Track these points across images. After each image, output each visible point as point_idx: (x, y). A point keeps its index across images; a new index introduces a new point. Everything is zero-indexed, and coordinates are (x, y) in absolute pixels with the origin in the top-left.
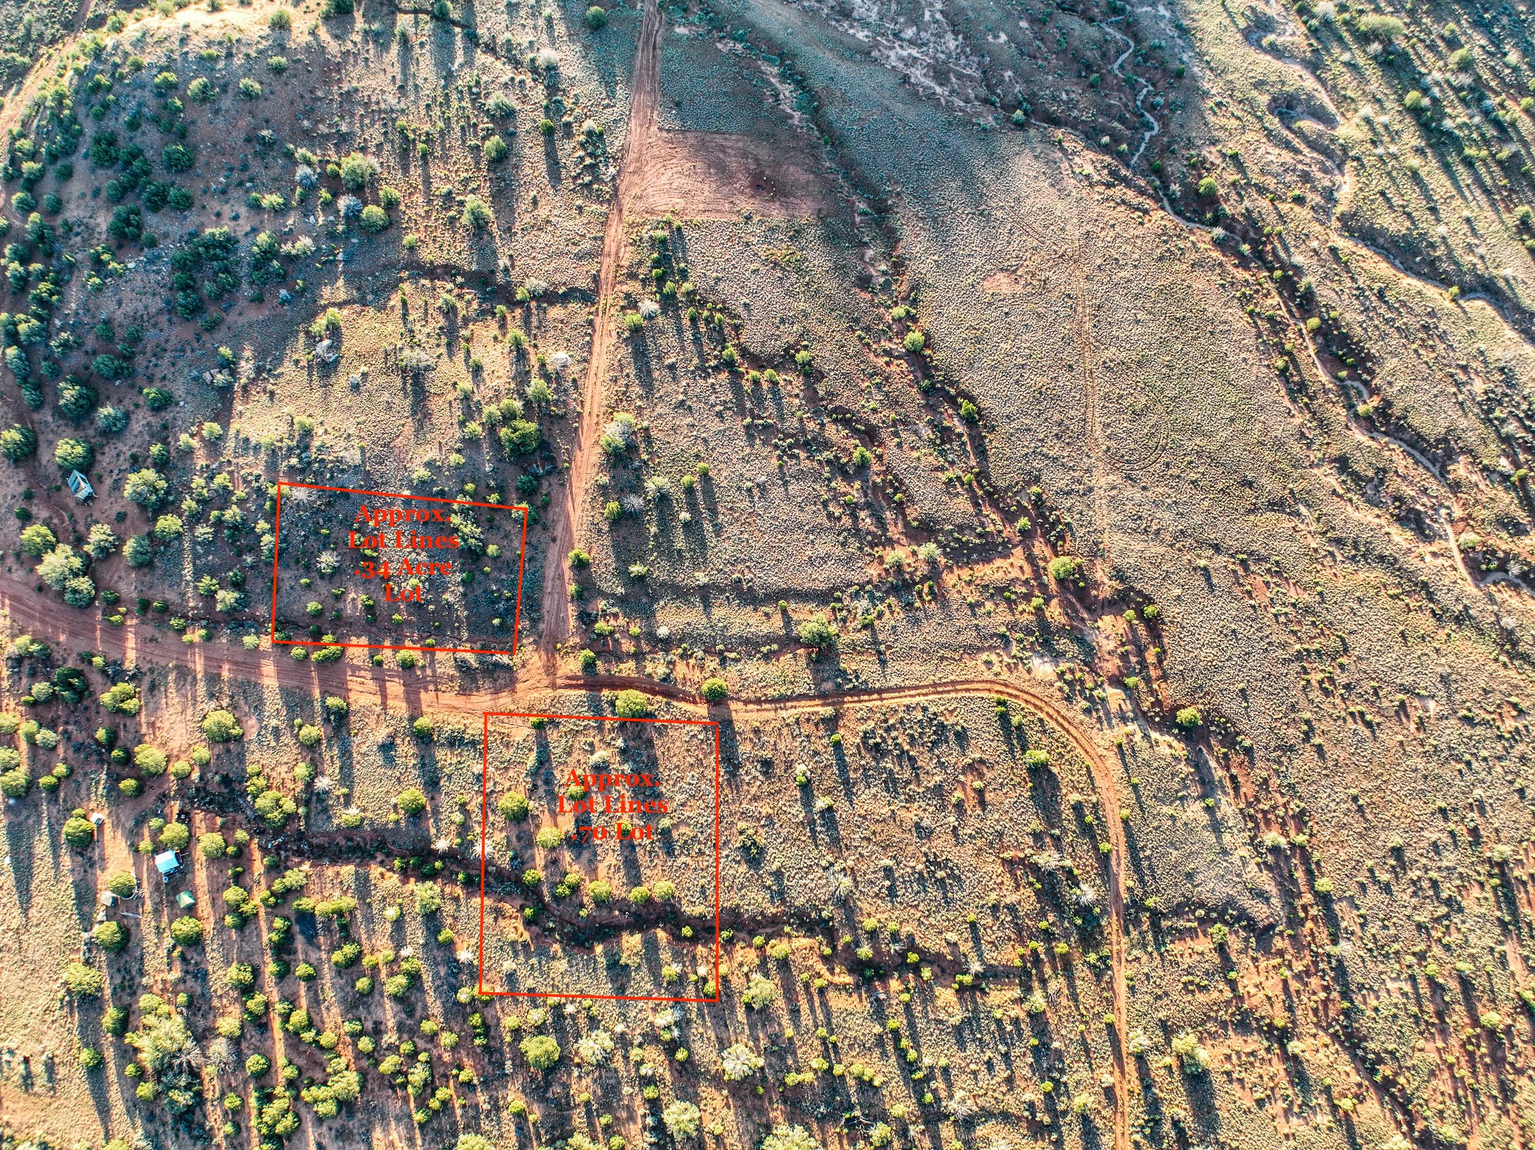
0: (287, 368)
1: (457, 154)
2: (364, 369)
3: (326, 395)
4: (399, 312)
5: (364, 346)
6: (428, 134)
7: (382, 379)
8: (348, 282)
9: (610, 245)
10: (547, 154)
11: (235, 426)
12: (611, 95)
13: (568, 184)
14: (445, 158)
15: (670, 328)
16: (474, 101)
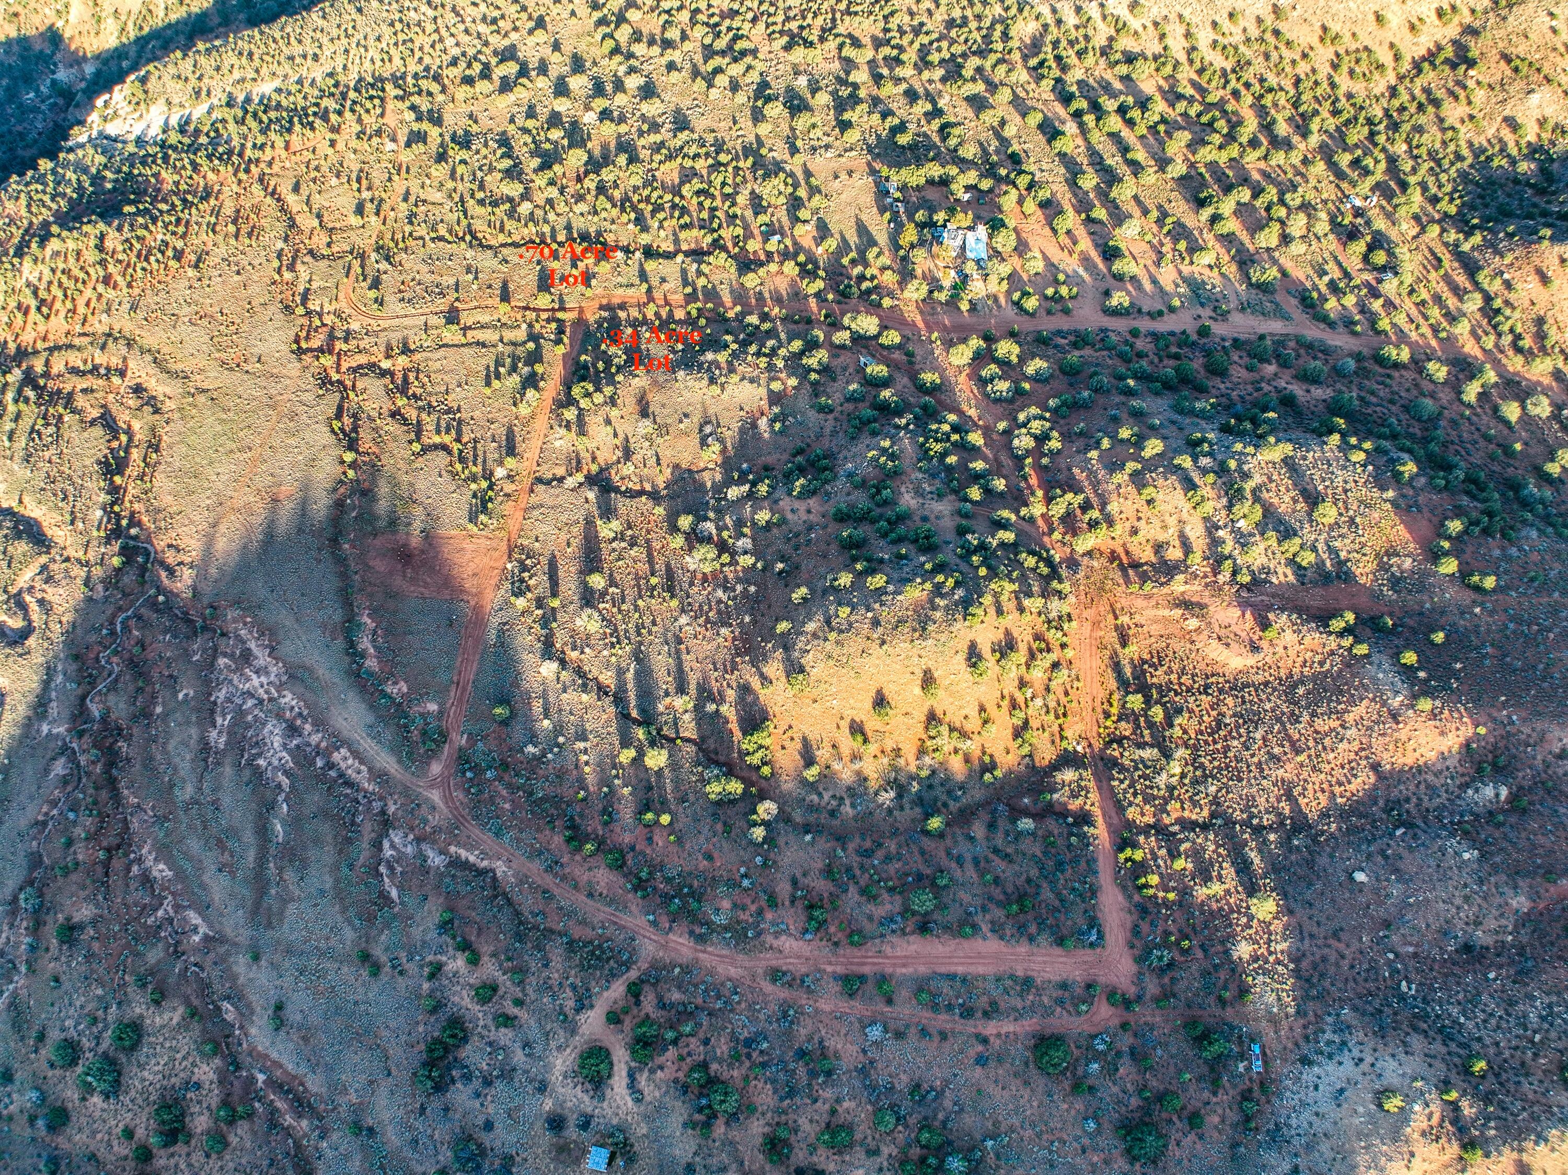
0: (736, 426)
1: (630, 581)
2: (682, 426)
3: (705, 411)
4: (664, 462)
5: (684, 440)
6: (652, 596)
7: (669, 421)
8: (703, 485)
9: (519, 515)
10: (557, 584)
11: (763, 392)
12: (501, 633)
13: (544, 561)
14: (637, 578)
15: (490, 463)
16: (616, 630)
